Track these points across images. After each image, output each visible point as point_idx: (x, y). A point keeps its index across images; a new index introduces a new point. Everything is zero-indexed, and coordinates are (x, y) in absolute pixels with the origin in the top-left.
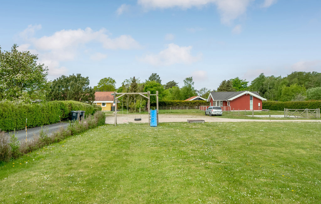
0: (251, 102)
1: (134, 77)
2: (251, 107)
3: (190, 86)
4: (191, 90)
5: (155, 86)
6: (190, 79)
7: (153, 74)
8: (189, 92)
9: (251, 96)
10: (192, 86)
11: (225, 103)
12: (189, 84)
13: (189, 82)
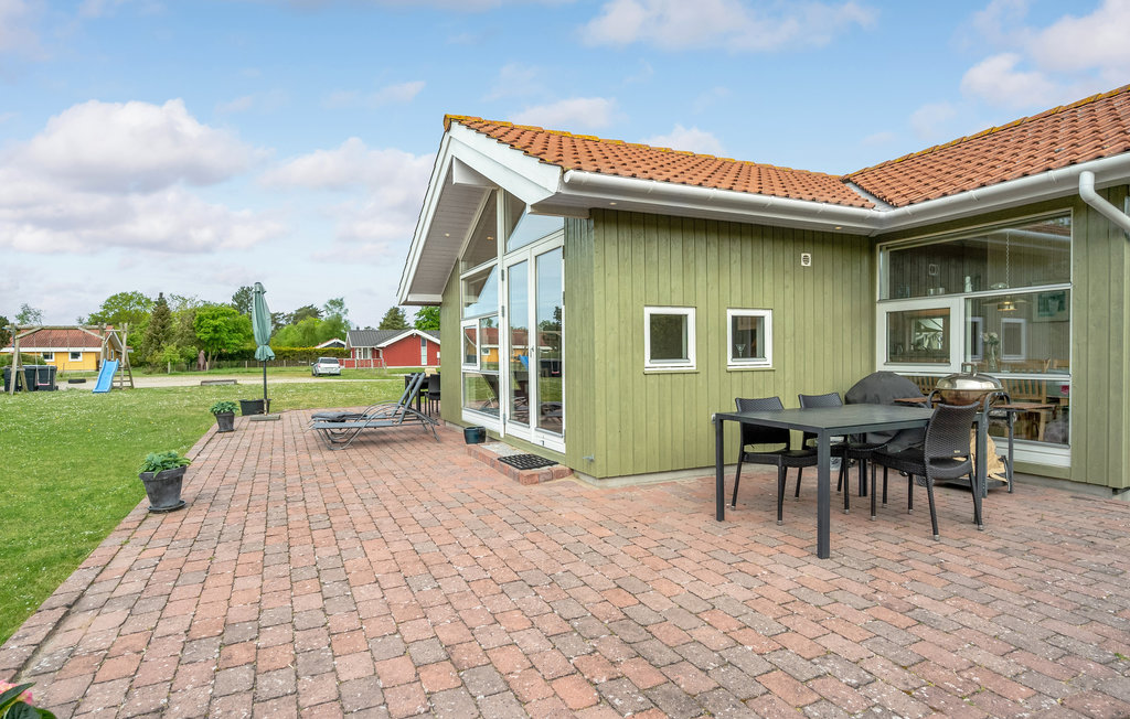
0: (424, 351)
1: (161, 294)
2: (424, 360)
3: (339, 317)
4: (341, 326)
5: (223, 315)
6: (338, 303)
7: (243, 288)
8: (336, 328)
9: (424, 339)
10: (344, 317)
11: (375, 352)
12: (338, 314)
13: (337, 310)
